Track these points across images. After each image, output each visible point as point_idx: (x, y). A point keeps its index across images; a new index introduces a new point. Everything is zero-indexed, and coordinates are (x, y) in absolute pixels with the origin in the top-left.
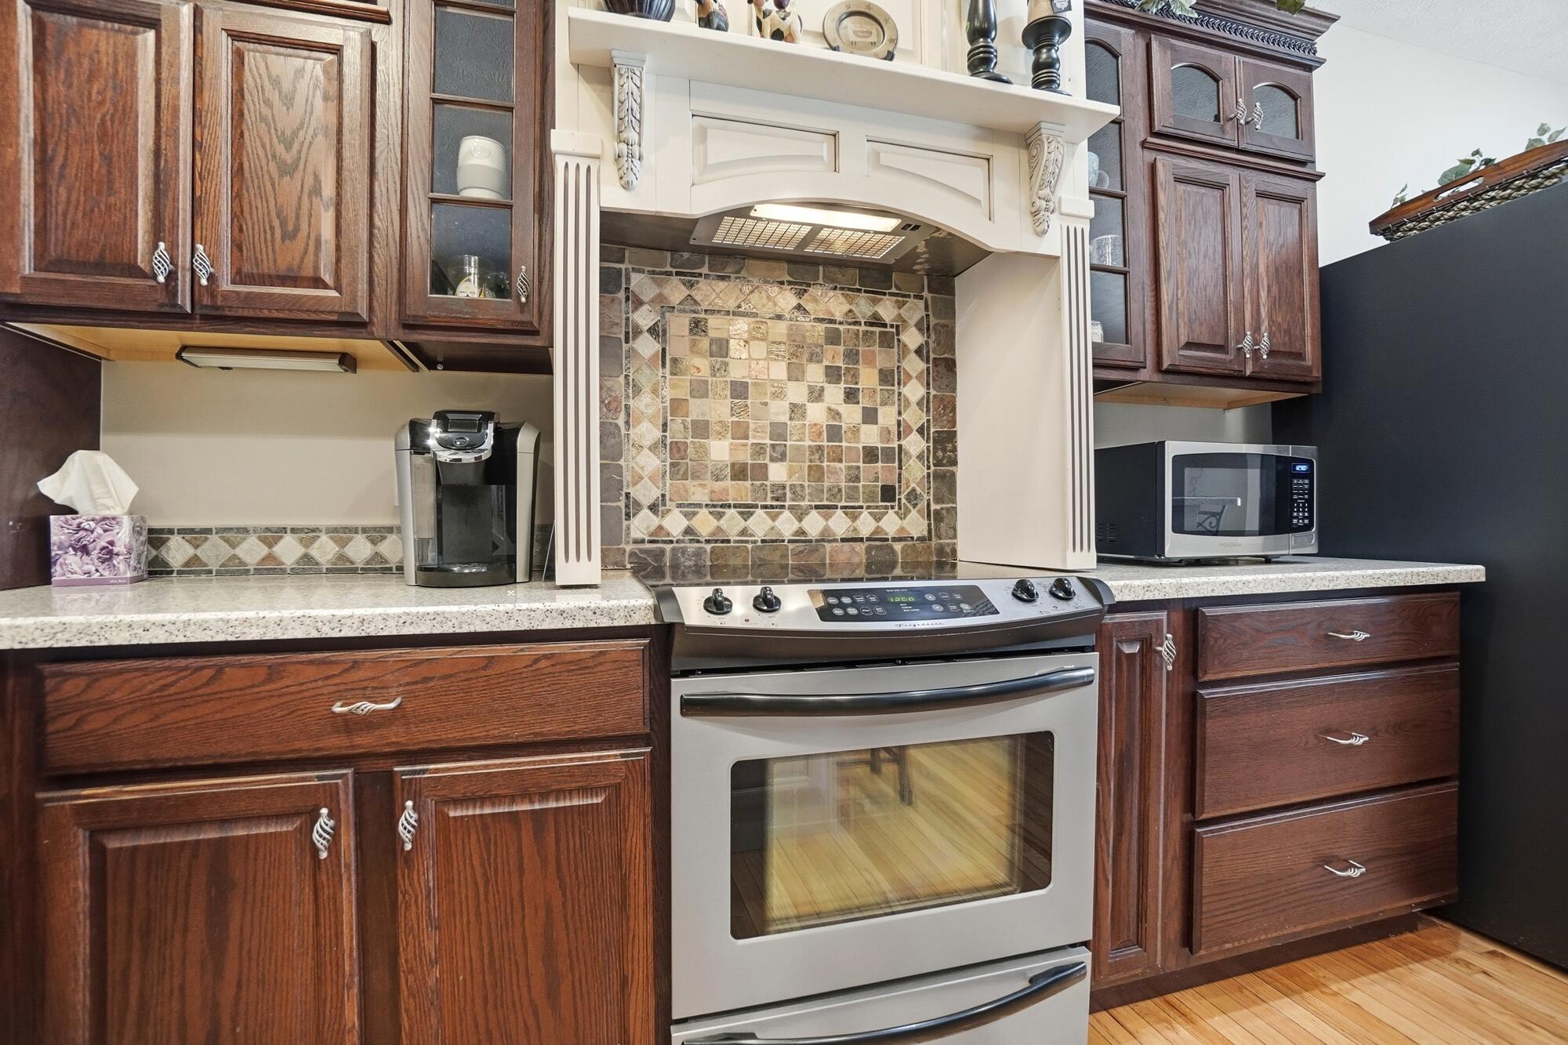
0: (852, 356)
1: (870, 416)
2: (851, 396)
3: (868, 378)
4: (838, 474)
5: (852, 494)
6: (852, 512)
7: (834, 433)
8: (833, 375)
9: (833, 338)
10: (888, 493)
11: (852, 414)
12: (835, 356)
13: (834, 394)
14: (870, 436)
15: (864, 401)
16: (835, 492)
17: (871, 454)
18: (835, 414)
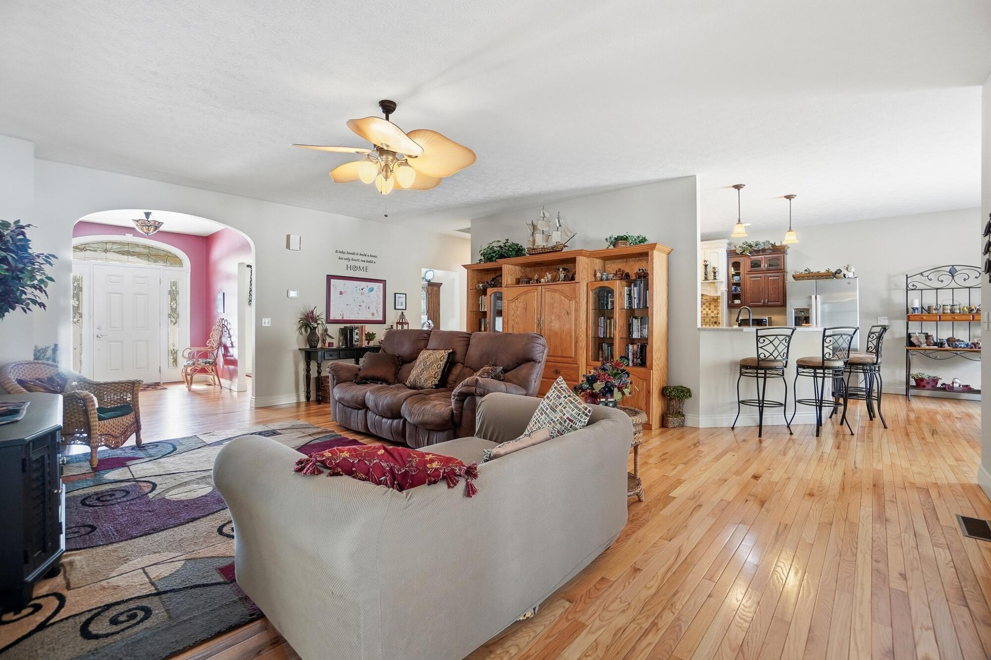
0: (710, 304)
1: (712, 312)
2: (710, 309)
3: (712, 306)
4: (707, 320)
5: (709, 323)
6: (710, 325)
7: (707, 314)
8: (707, 307)
9: (707, 302)
10: (716, 323)
11: (709, 312)
12: (707, 304)
13: (707, 309)
14: (713, 315)
15: (712, 310)
16: (707, 322)
17: (713, 317)
18: (707, 312)
